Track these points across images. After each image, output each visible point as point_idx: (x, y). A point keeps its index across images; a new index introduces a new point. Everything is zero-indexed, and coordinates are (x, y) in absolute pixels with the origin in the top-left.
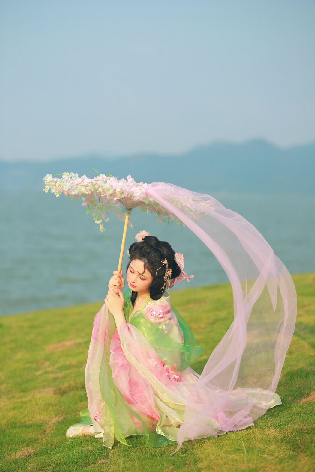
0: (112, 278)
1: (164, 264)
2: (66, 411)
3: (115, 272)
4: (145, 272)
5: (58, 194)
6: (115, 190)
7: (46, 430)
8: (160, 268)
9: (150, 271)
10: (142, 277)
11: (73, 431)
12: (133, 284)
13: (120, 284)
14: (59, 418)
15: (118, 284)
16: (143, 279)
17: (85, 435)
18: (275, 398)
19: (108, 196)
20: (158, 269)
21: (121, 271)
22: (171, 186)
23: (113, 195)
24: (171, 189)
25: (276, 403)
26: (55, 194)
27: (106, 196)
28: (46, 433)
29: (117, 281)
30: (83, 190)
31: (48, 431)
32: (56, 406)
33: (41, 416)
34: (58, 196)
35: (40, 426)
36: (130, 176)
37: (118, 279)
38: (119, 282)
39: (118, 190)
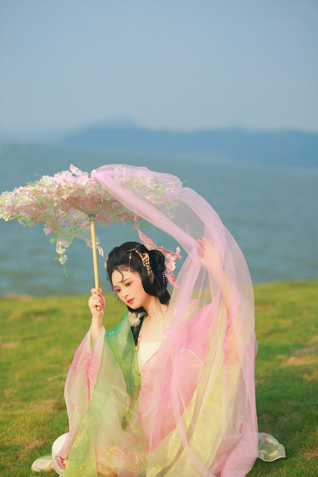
0: (90, 298)
2: (51, 433)
3: (93, 290)
7: (19, 457)
11: (39, 464)
13: (102, 304)
14: (39, 442)
15: (99, 304)
17: (53, 469)
18: (279, 449)
21: (100, 289)
23: (59, 193)
25: (279, 456)
28: (18, 460)
29: (97, 300)
31: (21, 458)
32: (43, 425)
33: (22, 437)
35: (16, 450)
36: (71, 165)
37: (99, 298)
38: (100, 301)
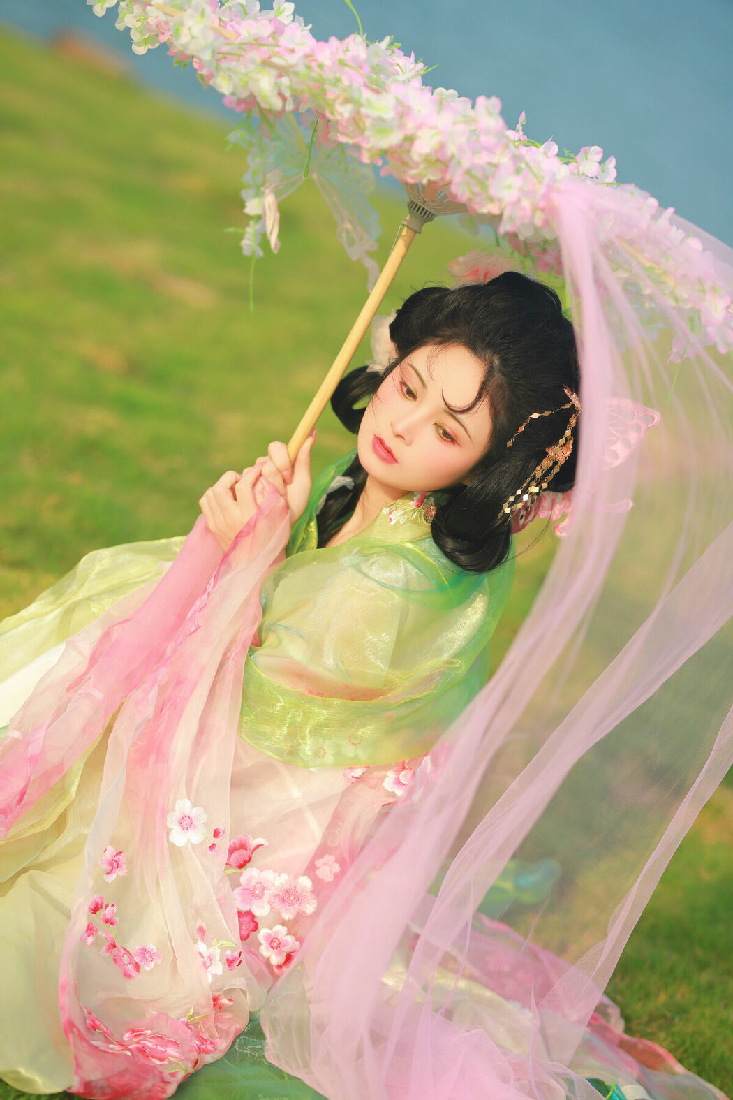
1: (568, 406)
4: (476, 408)
5: (145, 42)
6: (410, 139)
8: (547, 413)
9: (495, 416)
10: (451, 425)
12: (391, 442)
16: (448, 437)
19: (369, 150)
20: (535, 416)
22: (660, 205)
24: (655, 217)
26: (135, 36)
27: (357, 147)
30: (265, 86)
34: (140, 50)
39: (424, 145)
